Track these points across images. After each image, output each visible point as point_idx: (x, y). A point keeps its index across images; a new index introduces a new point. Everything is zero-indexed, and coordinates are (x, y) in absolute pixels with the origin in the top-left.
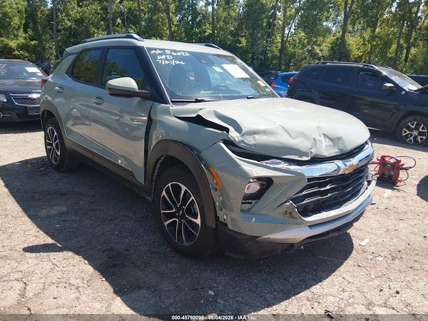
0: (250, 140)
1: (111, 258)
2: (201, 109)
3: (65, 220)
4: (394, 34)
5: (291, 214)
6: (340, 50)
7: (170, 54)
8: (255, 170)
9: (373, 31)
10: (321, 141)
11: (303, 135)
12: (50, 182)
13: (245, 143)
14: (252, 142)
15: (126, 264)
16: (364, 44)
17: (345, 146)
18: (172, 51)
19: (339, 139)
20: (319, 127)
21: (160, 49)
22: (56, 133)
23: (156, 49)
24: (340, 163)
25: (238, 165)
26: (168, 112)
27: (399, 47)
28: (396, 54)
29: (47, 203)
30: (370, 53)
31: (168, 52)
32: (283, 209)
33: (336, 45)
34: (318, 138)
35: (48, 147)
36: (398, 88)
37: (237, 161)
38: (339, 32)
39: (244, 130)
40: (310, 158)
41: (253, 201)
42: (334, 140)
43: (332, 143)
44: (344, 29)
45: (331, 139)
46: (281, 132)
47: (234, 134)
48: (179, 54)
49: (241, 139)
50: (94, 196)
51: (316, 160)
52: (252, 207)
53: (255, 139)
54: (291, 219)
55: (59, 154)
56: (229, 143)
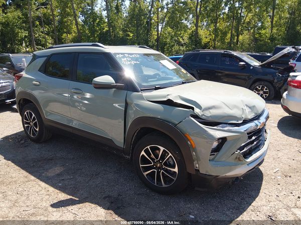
0: (208, 114)
1: (112, 203)
2: (168, 95)
3: (63, 180)
4: (228, 27)
5: (239, 159)
6: (195, 38)
7: (128, 57)
8: (217, 133)
9: (215, 26)
10: (245, 110)
11: (236, 107)
12: (35, 151)
13: (205, 116)
14: (209, 115)
15: (125, 205)
16: (210, 35)
17: (258, 111)
18: (129, 54)
19: (254, 106)
20: (242, 101)
21: (122, 54)
22: (34, 115)
23: (119, 54)
24: (256, 122)
25: (206, 131)
26: (142, 98)
27: (232, 35)
28: (231, 40)
29: (42, 168)
30: (214, 40)
31: (127, 55)
32: (234, 156)
33: (192, 35)
34: (244, 108)
35: (26, 125)
36: (248, 65)
37: (204, 128)
38: (193, 27)
39: (203, 107)
40: (242, 121)
41: (216, 153)
42: (252, 108)
43: (250, 110)
44: (197, 25)
45: (250, 108)
46: (224, 106)
47: (197, 111)
48: (133, 56)
49: (202, 113)
50: (73, 158)
51: (246, 122)
52: (215, 157)
53: (210, 113)
54: (239, 162)
55: (38, 130)
56: (196, 117)
